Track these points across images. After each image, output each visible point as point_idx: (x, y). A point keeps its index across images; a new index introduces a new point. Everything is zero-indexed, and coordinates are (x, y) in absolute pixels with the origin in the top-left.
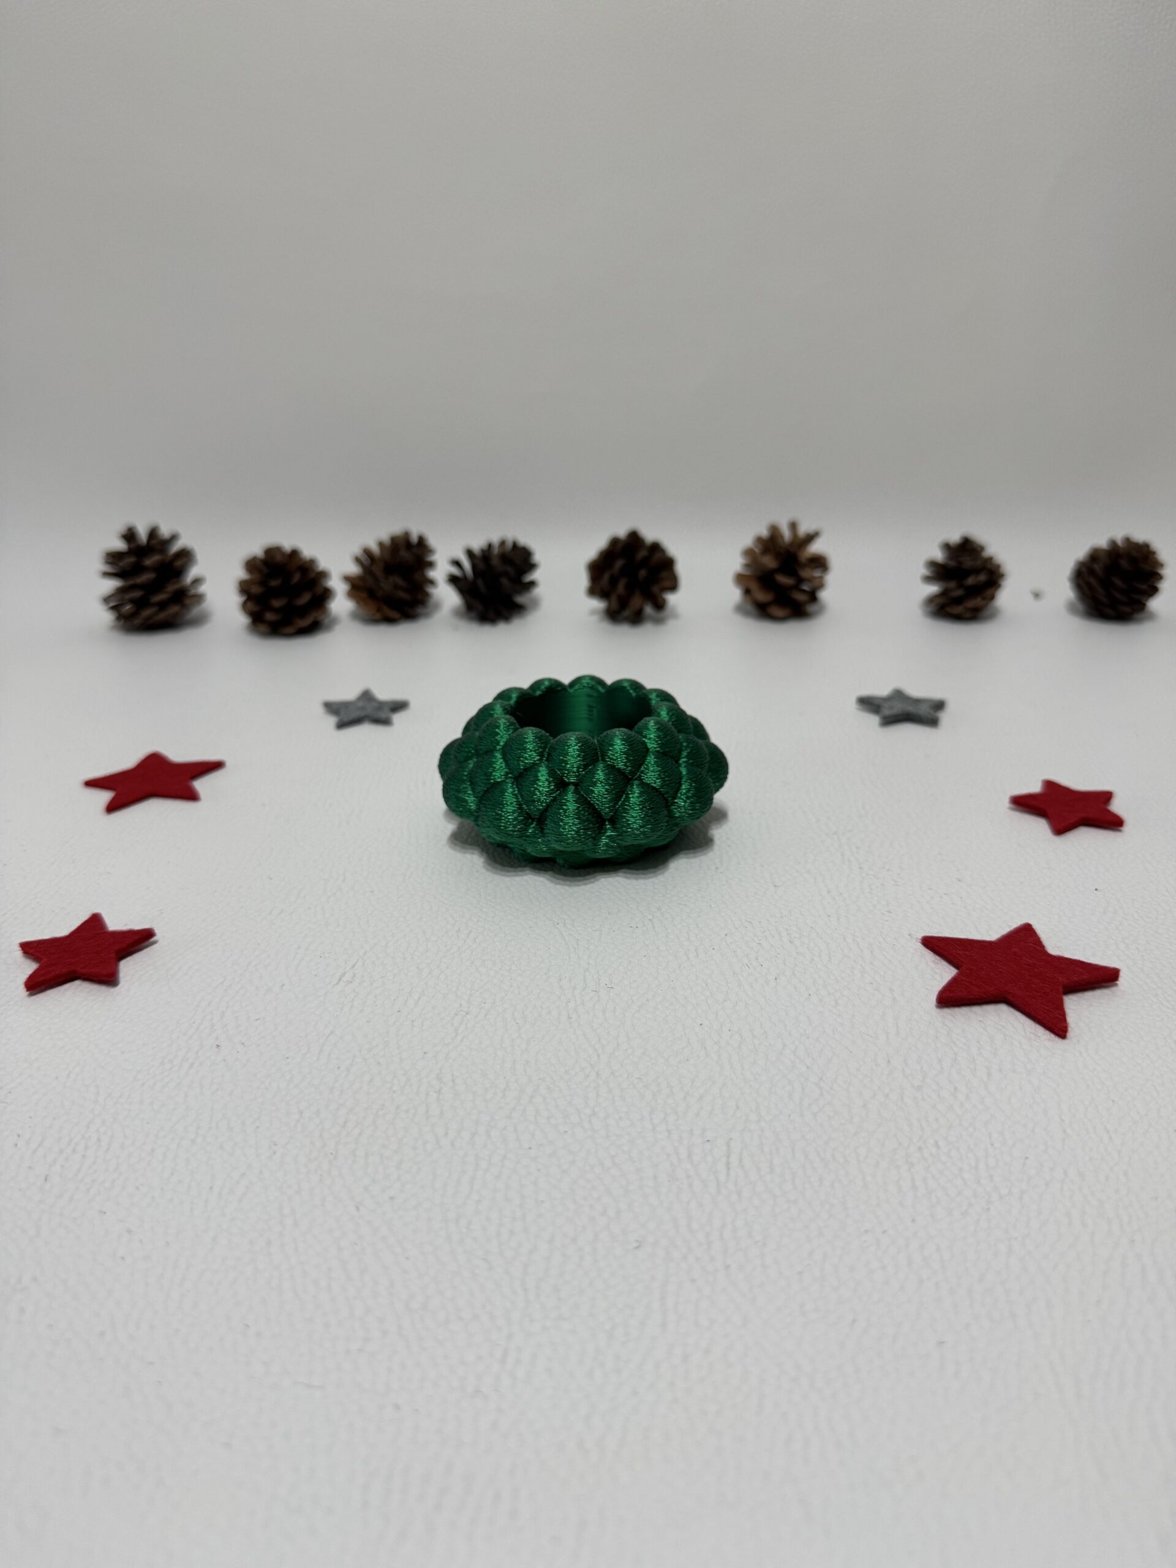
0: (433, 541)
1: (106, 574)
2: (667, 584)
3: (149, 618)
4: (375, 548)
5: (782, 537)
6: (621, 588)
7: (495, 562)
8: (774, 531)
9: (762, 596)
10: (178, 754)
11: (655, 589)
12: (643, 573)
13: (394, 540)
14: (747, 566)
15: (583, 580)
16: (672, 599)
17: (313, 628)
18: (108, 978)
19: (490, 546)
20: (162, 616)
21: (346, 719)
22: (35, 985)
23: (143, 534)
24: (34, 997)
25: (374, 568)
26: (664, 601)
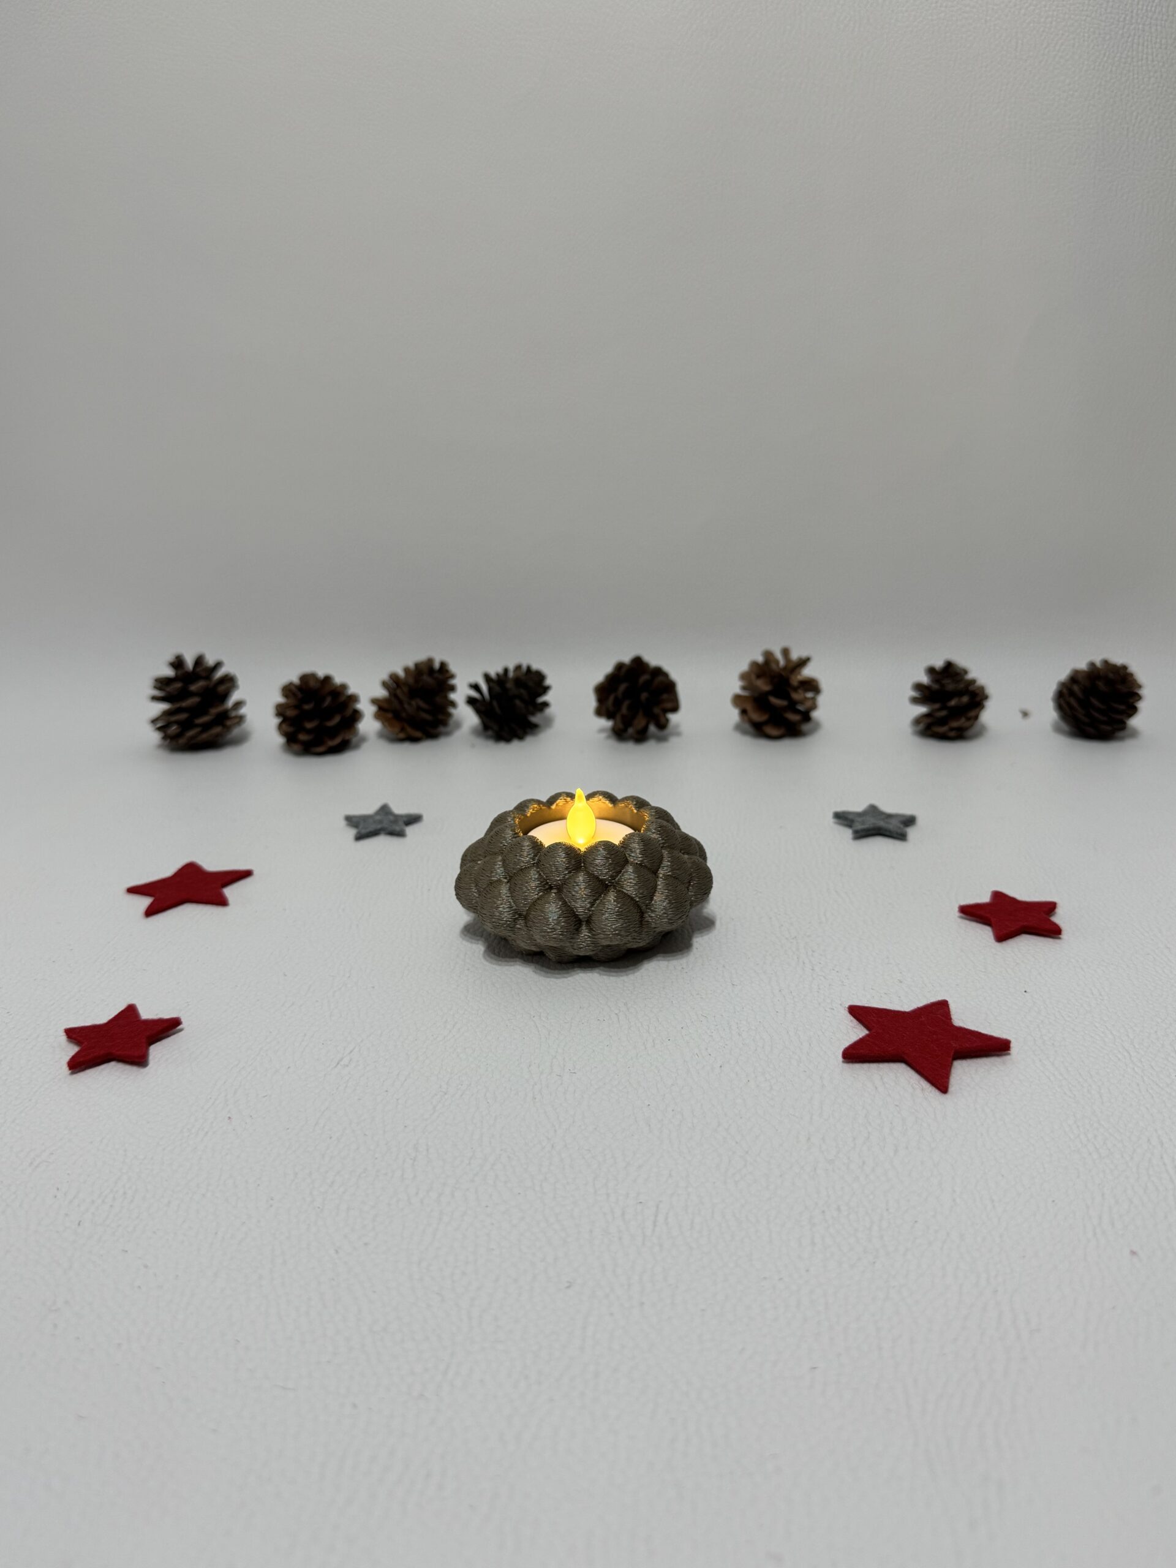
0: (453, 668)
1: (155, 698)
2: (669, 705)
3: (193, 738)
4: (401, 673)
5: (777, 662)
6: (624, 710)
7: (509, 685)
8: (768, 656)
9: (757, 717)
10: (211, 864)
11: (657, 710)
12: (644, 696)
13: (417, 665)
14: (744, 688)
15: (592, 702)
16: (673, 718)
17: (342, 747)
18: (139, 1060)
19: (506, 671)
20: (205, 736)
21: (364, 831)
22: (77, 1065)
23: (190, 662)
24: (75, 1076)
25: (399, 692)
26: (667, 720)
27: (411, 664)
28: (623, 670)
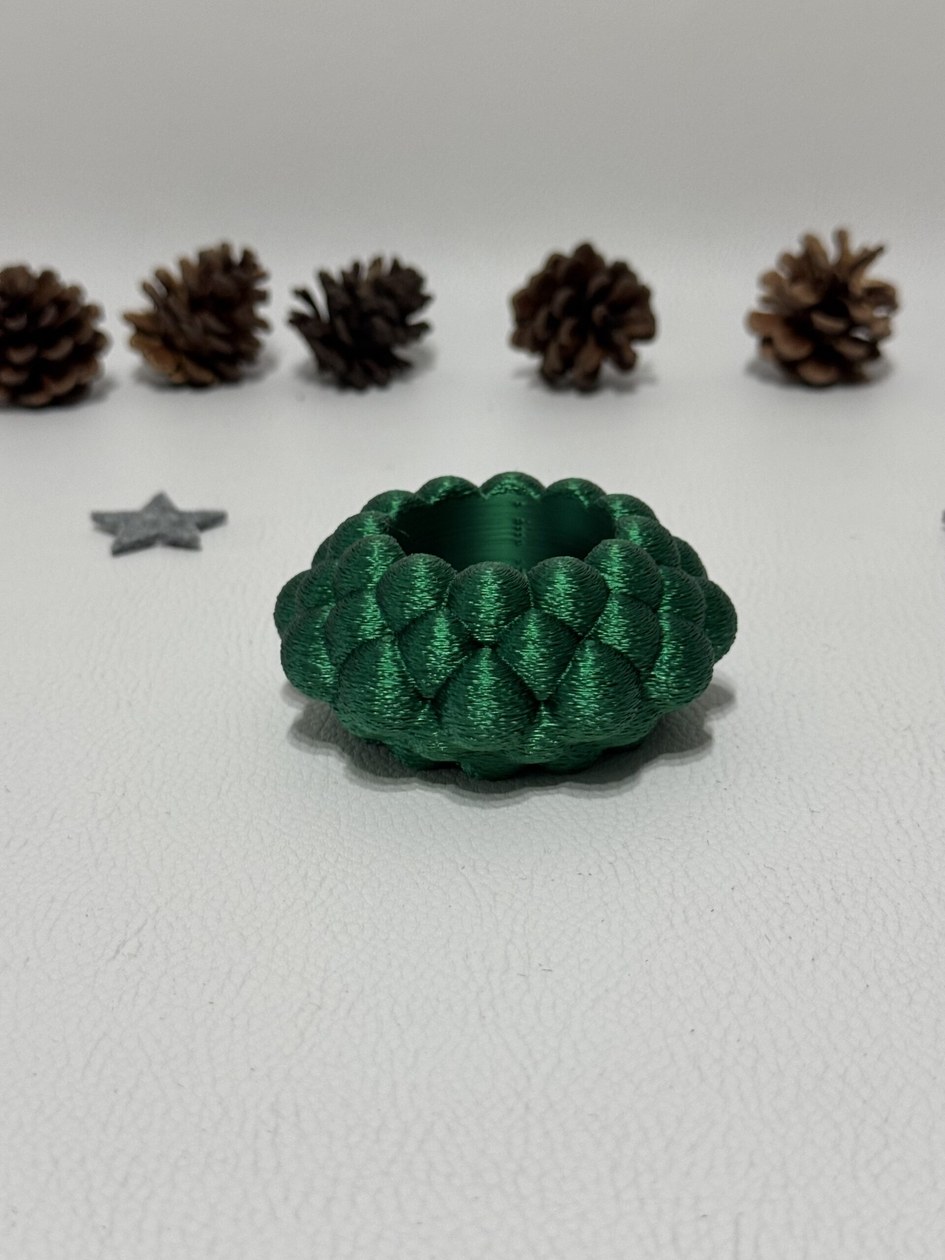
0: (265, 260)
2: (638, 329)
4: (175, 272)
5: (824, 254)
6: (564, 335)
7: (364, 292)
8: (811, 245)
9: (792, 350)
11: (619, 337)
12: (599, 311)
13: (203, 256)
14: (766, 301)
16: (645, 352)
17: (75, 396)
19: (357, 267)
21: (126, 540)
25: (172, 301)
26: (634, 356)
27: (192, 255)
28: (562, 268)
